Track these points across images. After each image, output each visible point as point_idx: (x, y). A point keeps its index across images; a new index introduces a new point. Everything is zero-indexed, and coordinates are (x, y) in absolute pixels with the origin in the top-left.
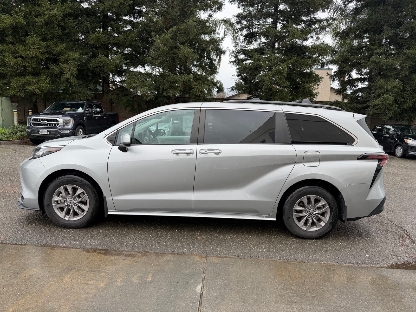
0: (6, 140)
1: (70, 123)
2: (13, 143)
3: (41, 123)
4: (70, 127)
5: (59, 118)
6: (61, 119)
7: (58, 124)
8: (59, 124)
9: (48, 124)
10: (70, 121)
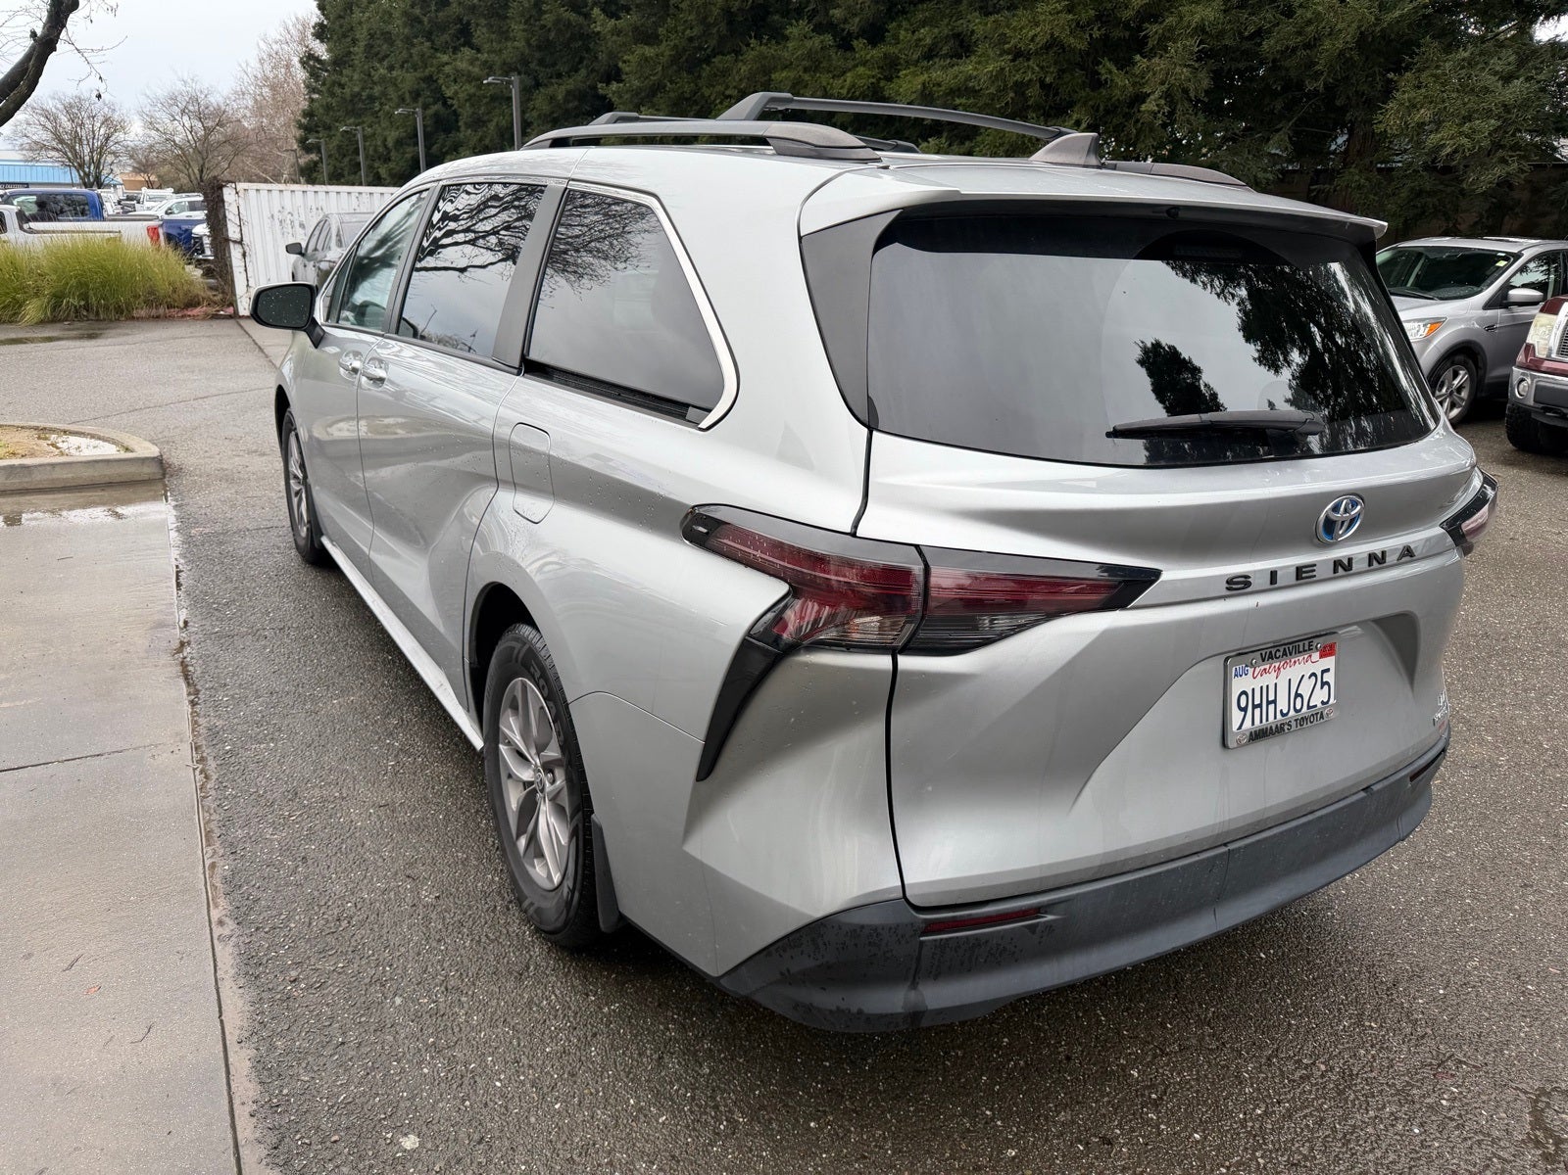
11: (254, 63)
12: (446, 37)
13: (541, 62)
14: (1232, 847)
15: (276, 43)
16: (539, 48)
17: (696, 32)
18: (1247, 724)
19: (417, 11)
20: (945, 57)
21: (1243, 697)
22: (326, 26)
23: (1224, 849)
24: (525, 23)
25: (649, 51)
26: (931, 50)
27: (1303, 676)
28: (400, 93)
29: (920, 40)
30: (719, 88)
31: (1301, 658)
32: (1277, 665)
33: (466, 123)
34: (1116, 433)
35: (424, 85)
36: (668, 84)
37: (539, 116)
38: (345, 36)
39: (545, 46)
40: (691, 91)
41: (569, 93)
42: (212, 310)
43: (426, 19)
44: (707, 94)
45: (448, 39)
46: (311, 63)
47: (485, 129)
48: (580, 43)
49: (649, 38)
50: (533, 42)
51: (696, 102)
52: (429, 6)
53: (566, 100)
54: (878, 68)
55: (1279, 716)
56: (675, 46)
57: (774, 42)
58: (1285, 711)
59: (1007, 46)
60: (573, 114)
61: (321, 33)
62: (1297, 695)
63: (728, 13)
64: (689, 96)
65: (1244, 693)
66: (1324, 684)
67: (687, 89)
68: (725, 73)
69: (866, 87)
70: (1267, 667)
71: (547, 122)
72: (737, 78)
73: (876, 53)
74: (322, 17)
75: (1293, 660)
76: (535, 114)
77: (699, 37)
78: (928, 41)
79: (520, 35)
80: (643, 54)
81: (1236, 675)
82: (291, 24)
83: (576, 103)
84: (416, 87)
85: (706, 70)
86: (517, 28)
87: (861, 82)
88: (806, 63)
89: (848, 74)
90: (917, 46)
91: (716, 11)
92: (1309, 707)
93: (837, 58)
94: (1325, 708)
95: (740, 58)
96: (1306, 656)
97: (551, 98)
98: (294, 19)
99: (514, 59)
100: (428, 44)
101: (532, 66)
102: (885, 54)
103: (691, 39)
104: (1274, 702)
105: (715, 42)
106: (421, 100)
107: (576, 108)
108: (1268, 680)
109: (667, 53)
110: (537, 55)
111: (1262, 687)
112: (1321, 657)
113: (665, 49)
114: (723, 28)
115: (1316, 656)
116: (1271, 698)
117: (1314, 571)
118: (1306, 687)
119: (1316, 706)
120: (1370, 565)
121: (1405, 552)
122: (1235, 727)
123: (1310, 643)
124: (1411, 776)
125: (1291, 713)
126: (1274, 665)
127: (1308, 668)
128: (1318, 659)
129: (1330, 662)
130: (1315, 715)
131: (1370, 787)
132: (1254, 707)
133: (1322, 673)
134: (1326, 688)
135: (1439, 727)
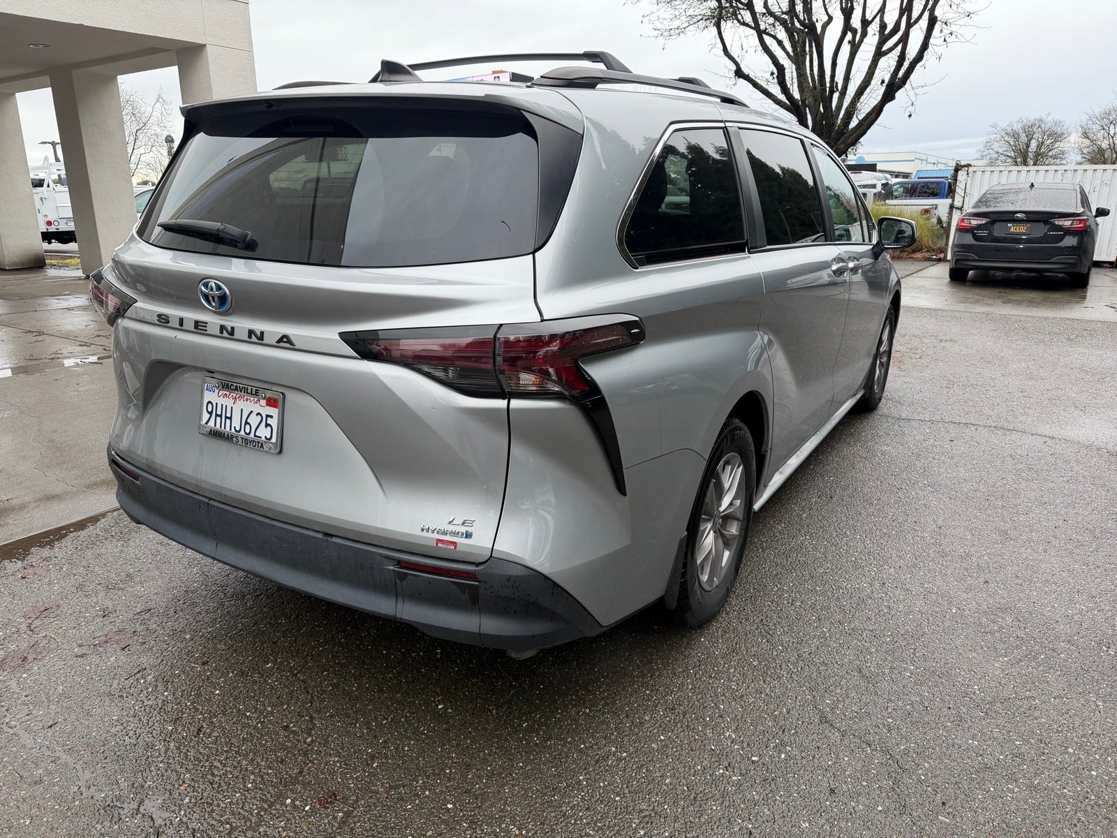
14: (211, 502)
18: (211, 424)
21: (210, 405)
23: (207, 500)
27: (252, 412)
31: (252, 399)
32: (235, 395)
42: (927, 255)
55: (233, 430)
58: (238, 429)
62: (247, 423)
65: (210, 402)
66: (267, 425)
70: (228, 393)
75: (246, 397)
81: (206, 389)
92: (255, 436)
94: (266, 442)
96: (256, 399)
104: (230, 418)
108: (228, 402)
111: (223, 405)
112: (267, 405)
115: (263, 402)
116: (229, 415)
117: (206, 327)
118: (254, 421)
119: (261, 437)
120: (251, 338)
121: (285, 340)
122: (204, 421)
123: (256, 390)
124: (400, 563)
125: (242, 433)
126: (232, 394)
127: (256, 408)
128: (265, 405)
129: (274, 412)
130: (259, 442)
131: (332, 536)
132: (217, 415)
133: (267, 416)
134: (269, 428)
135: (438, 540)
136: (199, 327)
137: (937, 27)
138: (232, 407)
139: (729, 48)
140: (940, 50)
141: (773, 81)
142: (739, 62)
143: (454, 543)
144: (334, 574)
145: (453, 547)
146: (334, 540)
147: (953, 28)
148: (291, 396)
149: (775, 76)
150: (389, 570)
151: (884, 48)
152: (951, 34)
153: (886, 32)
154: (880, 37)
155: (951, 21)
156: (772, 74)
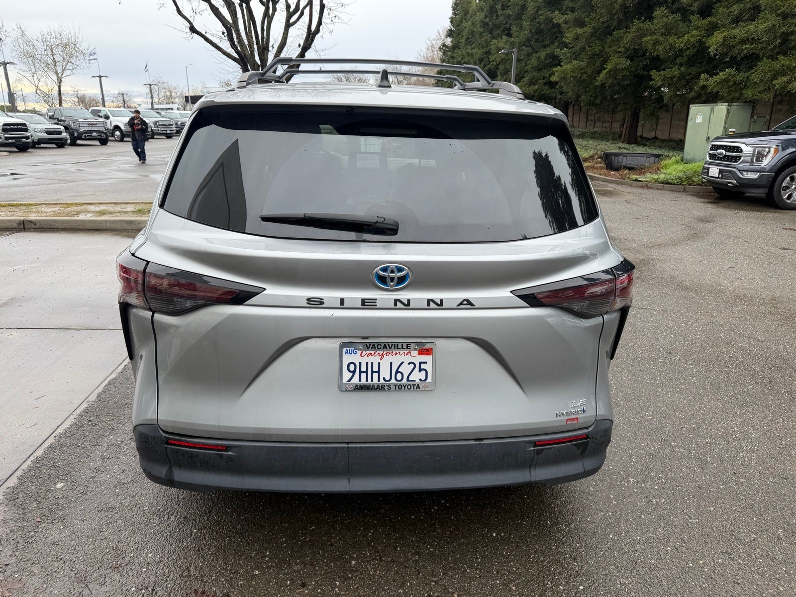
0: (674, 184)
1: (766, 156)
2: (685, 191)
3: (716, 155)
4: (763, 165)
5: (746, 144)
6: (750, 147)
7: (740, 157)
8: (742, 158)
9: (725, 156)
10: (769, 152)
11: (424, 50)
12: (499, 31)
13: (537, 40)
14: (350, 445)
15: (434, 40)
16: (537, 33)
17: (605, 19)
18: (355, 380)
19: (487, 20)
20: (746, 20)
21: (351, 365)
22: (452, 31)
23: (346, 445)
24: (530, 22)
25: (579, 31)
26: (738, 18)
27: (403, 363)
28: (474, 60)
29: (731, 12)
30: (615, 48)
31: (401, 352)
32: (381, 353)
33: (501, 73)
34: (265, 219)
35: (485, 56)
36: (588, 47)
37: (532, 68)
38: (459, 34)
39: (539, 32)
40: (599, 50)
41: (547, 55)
43: (490, 23)
44: (607, 51)
45: (500, 32)
46: (444, 48)
47: (507, 75)
48: (557, 29)
49: (580, 24)
50: (533, 31)
51: (602, 56)
52: (493, 17)
53: (546, 59)
54: (704, 30)
55: (382, 381)
56: (594, 27)
57: (648, 20)
58: (387, 379)
59: (779, 11)
60: (549, 65)
61: (450, 34)
62: (397, 372)
63: (624, 7)
64: (598, 53)
65: (351, 363)
66: (421, 370)
67: (597, 49)
68: (619, 39)
69: (695, 42)
70: (373, 352)
71: (536, 70)
72: (625, 42)
73: (705, 22)
74: (452, 27)
75: (395, 352)
76: (530, 66)
77: (607, 22)
78: (736, 12)
79: (528, 28)
80: (576, 33)
81: (346, 353)
82: (441, 30)
83: (551, 60)
84: (482, 57)
85: (609, 39)
86: (526, 24)
87: (693, 39)
88: (663, 31)
89: (686, 35)
90: (729, 16)
91: (617, 6)
92: (408, 380)
93: (682, 27)
94: (421, 383)
95: (628, 31)
96: (406, 352)
97: (538, 58)
98: (443, 29)
99: (524, 40)
100: (490, 35)
101: (532, 43)
102: (709, 22)
103: (603, 23)
104: (378, 372)
105: (616, 23)
106: (483, 63)
107: (550, 62)
108: (375, 359)
109: (589, 31)
110: (536, 37)
111: (367, 363)
112: (419, 354)
113: (588, 30)
114: (621, 16)
115: (415, 353)
116: (376, 370)
117: (376, 302)
118: (406, 369)
119: (415, 381)
120: (430, 306)
121: (465, 302)
122: (345, 380)
123: (407, 345)
124: (535, 444)
125: (393, 381)
126: (378, 352)
127: (408, 359)
128: (417, 355)
129: (428, 358)
130: (414, 385)
131: (481, 439)
132: (361, 372)
133: (420, 363)
134: (423, 372)
135: (567, 420)
136: (366, 304)
137: (326, 11)
138: (379, 363)
139: (181, 9)
140: (331, 27)
141: (225, 38)
142: (192, 21)
143: (577, 419)
144: (483, 467)
145: (576, 421)
146: (485, 442)
147: (336, 13)
148: (440, 344)
149: (226, 34)
150: (531, 450)
151: (291, 21)
152: (336, 17)
153: (291, 10)
154: (287, 14)
155: (334, 8)
156: (223, 33)
